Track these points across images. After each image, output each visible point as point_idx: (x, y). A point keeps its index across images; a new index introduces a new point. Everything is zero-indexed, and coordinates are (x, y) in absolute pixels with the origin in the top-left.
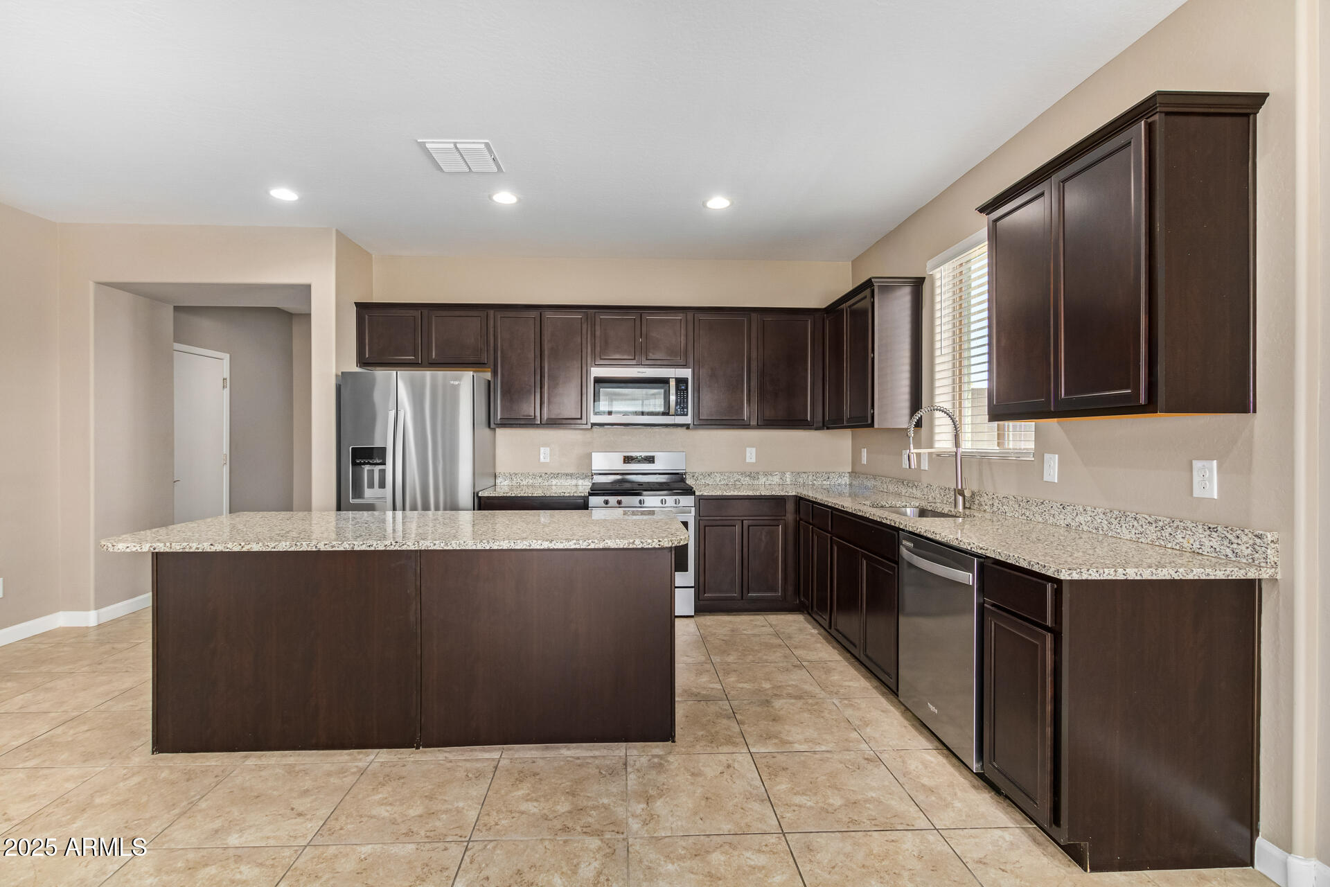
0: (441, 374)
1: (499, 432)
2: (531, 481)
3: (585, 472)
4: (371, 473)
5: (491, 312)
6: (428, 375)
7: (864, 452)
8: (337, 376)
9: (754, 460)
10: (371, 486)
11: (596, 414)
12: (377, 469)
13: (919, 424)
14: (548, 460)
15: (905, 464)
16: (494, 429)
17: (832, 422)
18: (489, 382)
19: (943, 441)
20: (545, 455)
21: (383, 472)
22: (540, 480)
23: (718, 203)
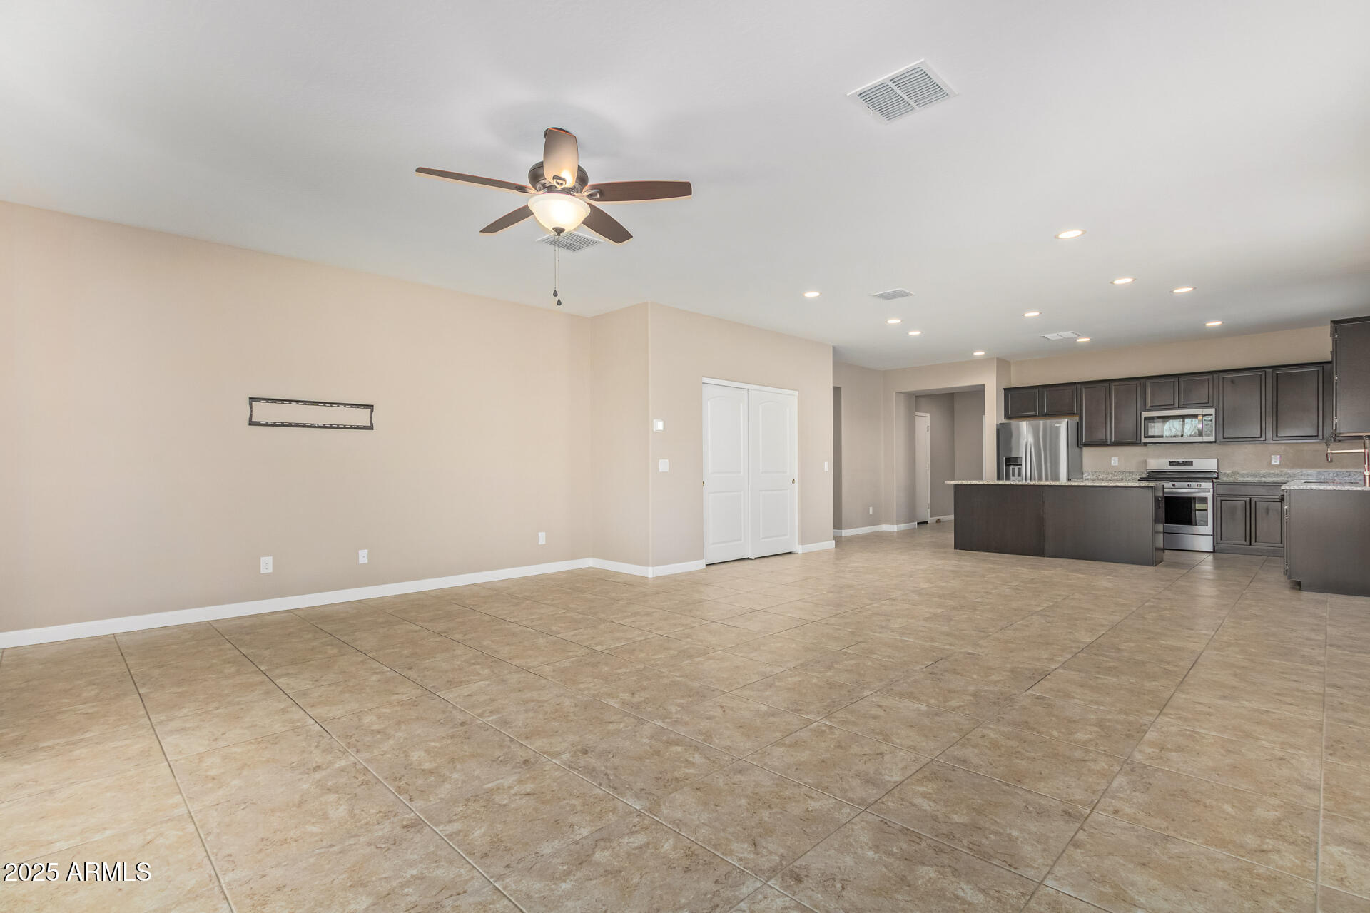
0: (1049, 422)
1: (1085, 449)
2: (1105, 476)
3: (1142, 470)
4: (1014, 469)
5: (1079, 386)
6: (1041, 422)
8: (997, 425)
10: (1014, 475)
11: (1145, 437)
12: (1016, 468)
14: (1117, 464)
16: (1081, 448)
18: (1078, 423)
20: (1115, 461)
21: (1020, 470)
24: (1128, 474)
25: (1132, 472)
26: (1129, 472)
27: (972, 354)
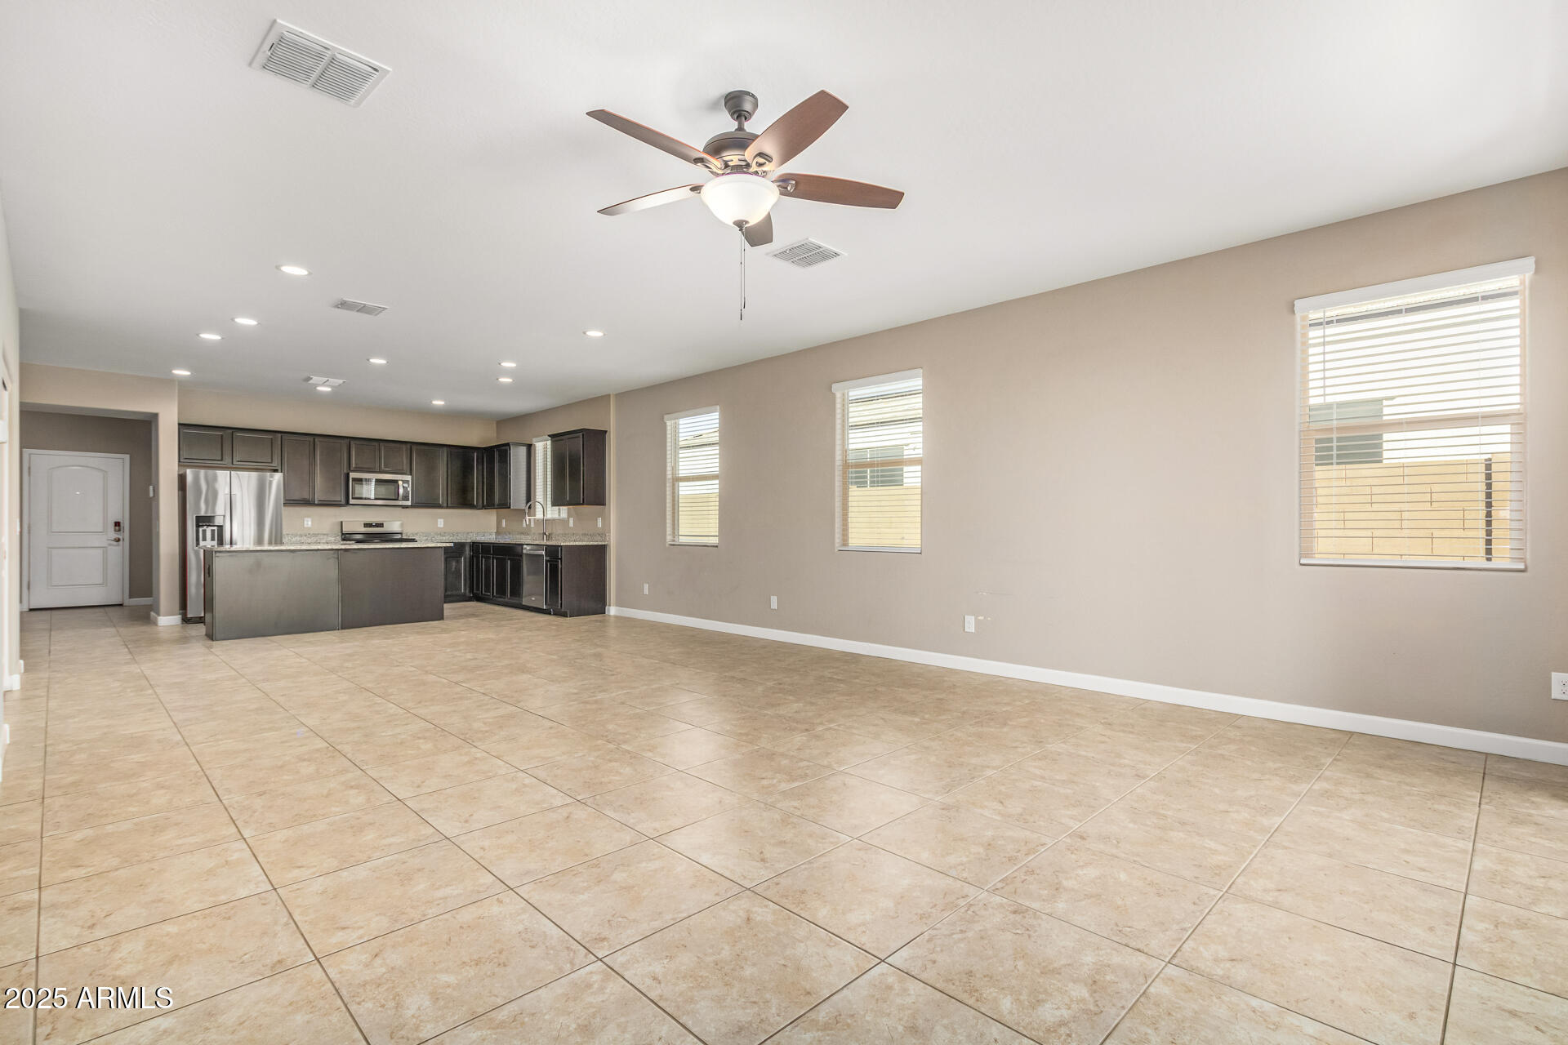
4: (204, 531)
7: (504, 521)
9: (442, 526)
13: (530, 507)
15: (524, 525)
17: (489, 505)
19: (539, 515)
22: (305, 538)
23: (438, 403)
24: (322, 537)
25: (327, 535)
26: (324, 535)
27: (171, 371)
